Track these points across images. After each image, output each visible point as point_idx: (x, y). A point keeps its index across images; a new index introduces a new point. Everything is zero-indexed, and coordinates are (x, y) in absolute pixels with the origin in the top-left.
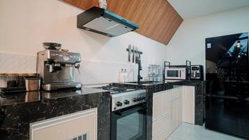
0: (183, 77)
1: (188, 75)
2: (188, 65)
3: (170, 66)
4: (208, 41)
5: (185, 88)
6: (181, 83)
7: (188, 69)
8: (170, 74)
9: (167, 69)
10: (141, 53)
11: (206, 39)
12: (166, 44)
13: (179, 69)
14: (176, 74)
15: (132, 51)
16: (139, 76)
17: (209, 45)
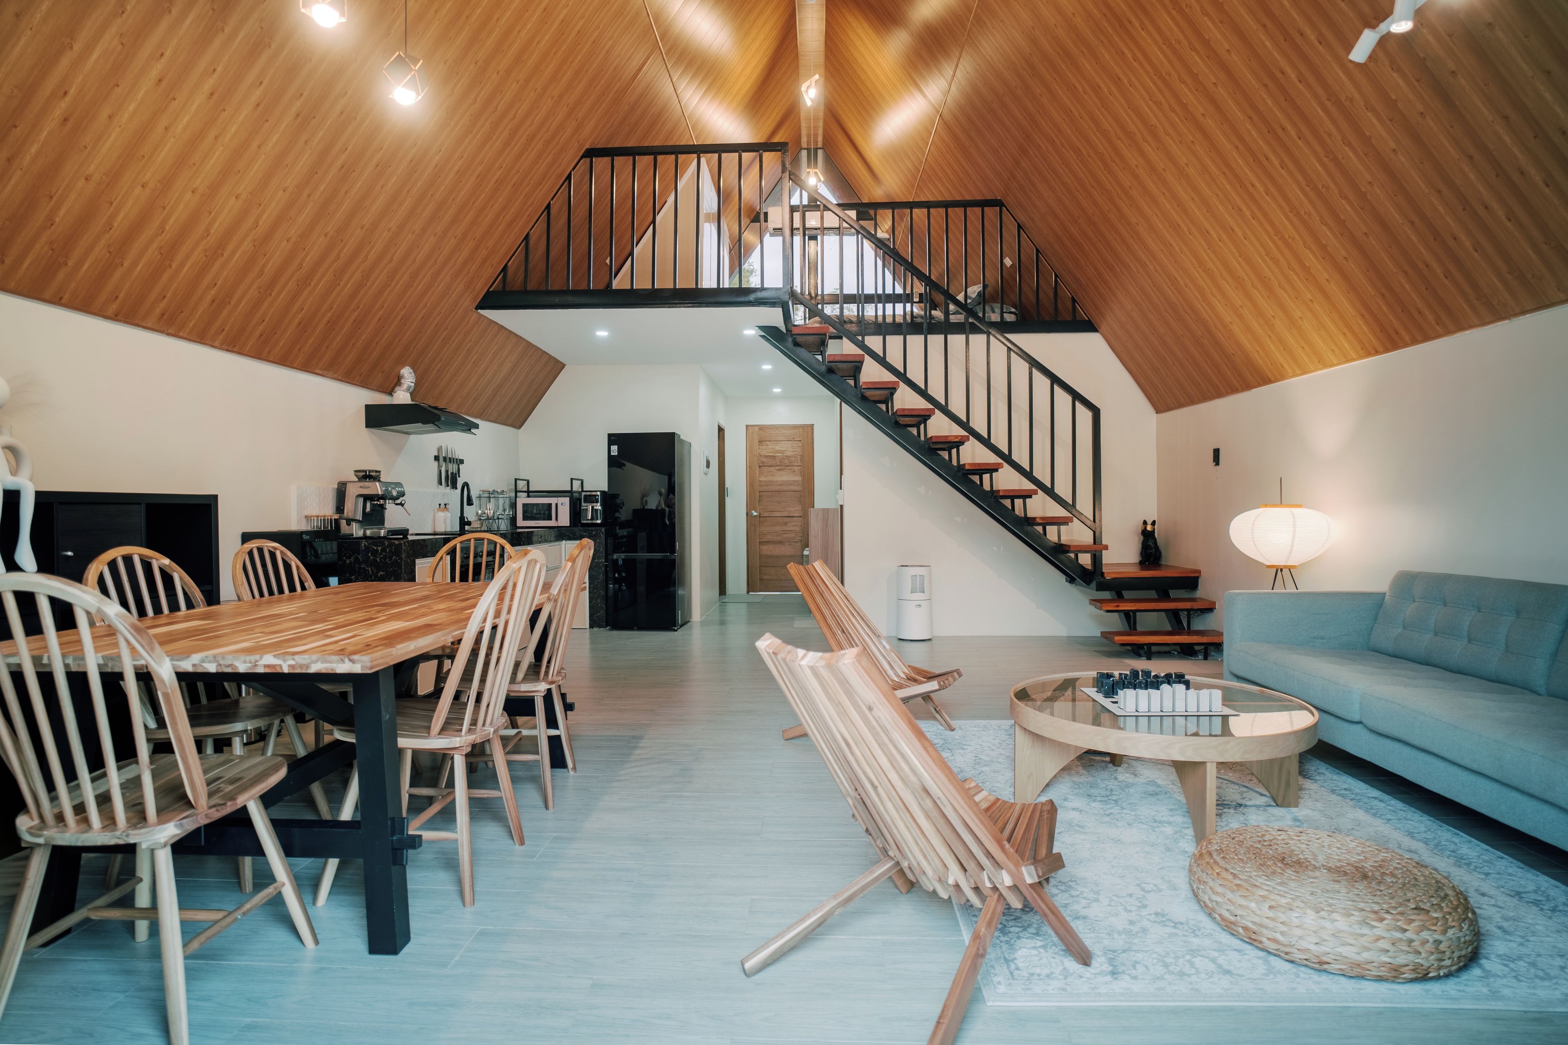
0: (564, 519)
1: (576, 512)
2: (576, 486)
3: (529, 493)
4: (613, 439)
5: (568, 547)
6: (562, 534)
7: (577, 501)
8: (530, 512)
9: (522, 500)
10: (462, 462)
11: (610, 435)
12: (519, 427)
13: (553, 501)
14: (546, 512)
15: (445, 459)
16: (462, 518)
17: (615, 449)
